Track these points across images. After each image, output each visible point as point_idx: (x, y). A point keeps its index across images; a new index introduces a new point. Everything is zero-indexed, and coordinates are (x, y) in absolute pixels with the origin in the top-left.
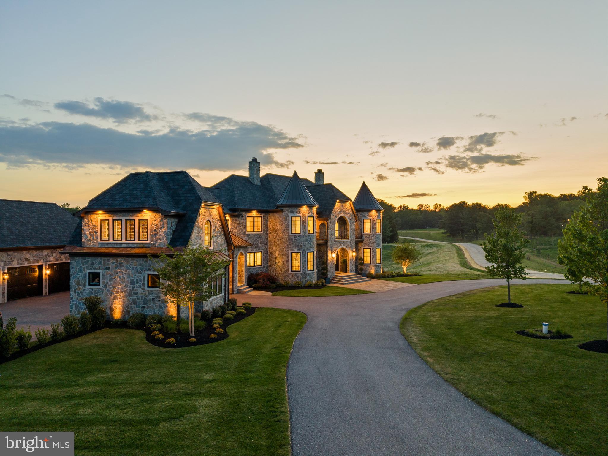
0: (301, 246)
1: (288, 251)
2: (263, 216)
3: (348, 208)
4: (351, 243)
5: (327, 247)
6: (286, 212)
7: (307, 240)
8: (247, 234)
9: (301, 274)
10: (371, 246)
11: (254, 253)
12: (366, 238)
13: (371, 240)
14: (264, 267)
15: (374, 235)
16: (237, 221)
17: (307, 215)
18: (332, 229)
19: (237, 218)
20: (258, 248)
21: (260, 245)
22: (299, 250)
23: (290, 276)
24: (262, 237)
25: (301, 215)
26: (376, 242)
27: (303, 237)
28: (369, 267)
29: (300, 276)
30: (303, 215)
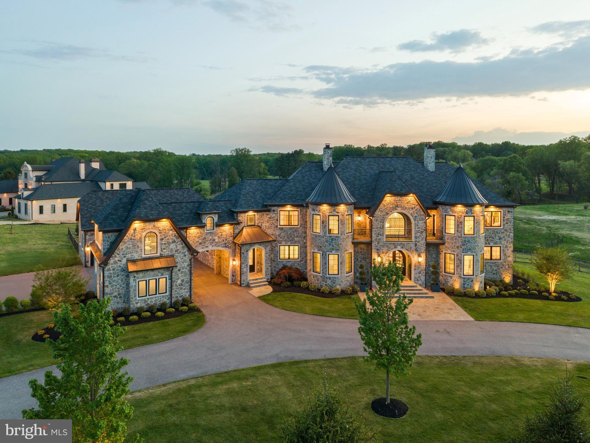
0: (321, 247)
1: (311, 250)
2: (300, 210)
3: (412, 202)
4: (416, 245)
5: (370, 249)
6: (310, 209)
7: (327, 241)
8: (280, 228)
9: (321, 277)
10: (454, 251)
11: (289, 246)
12: (448, 239)
13: (455, 243)
14: (301, 261)
15: (459, 237)
16: (268, 215)
17: (328, 214)
18: (380, 228)
19: (268, 213)
20: (293, 242)
21: (296, 239)
22: (319, 251)
24: (298, 231)
25: (321, 214)
26: (463, 247)
27: (323, 237)
28: (451, 277)
29: (320, 279)
30: (323, 213)
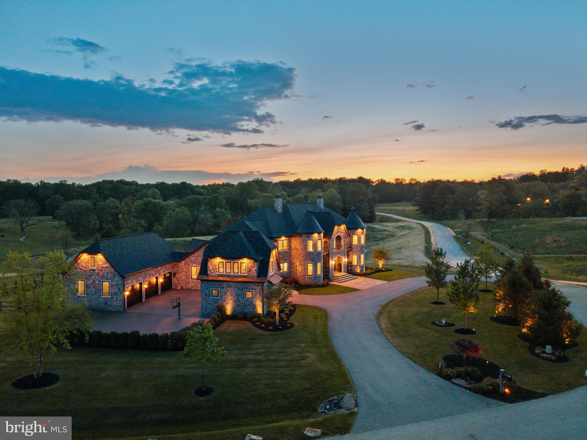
0: (314, 259)
1: (305, 262)
2: (288, 239)
4: (344, 252)
5: (329, 257)
6: (304, 237)
7: (317, 255)
8: (279, 252)
9: (314, 277)
10: (357, 253)
11: (283, 263)
12: (354, 247)
13: (358, 249)
14: (289, 272)
15: (359, 246)
17: (317, 239)
18: (332, 244)
20: (285, 260)
21: (286, 258)
22: (312, 262)
23: (307, 279)
24: (287, 253)
25: (313, 239)
26: (361, 250)
27: (315, 253)
28: (356, 267)
29: (313, 279)
30: (315, 239)
